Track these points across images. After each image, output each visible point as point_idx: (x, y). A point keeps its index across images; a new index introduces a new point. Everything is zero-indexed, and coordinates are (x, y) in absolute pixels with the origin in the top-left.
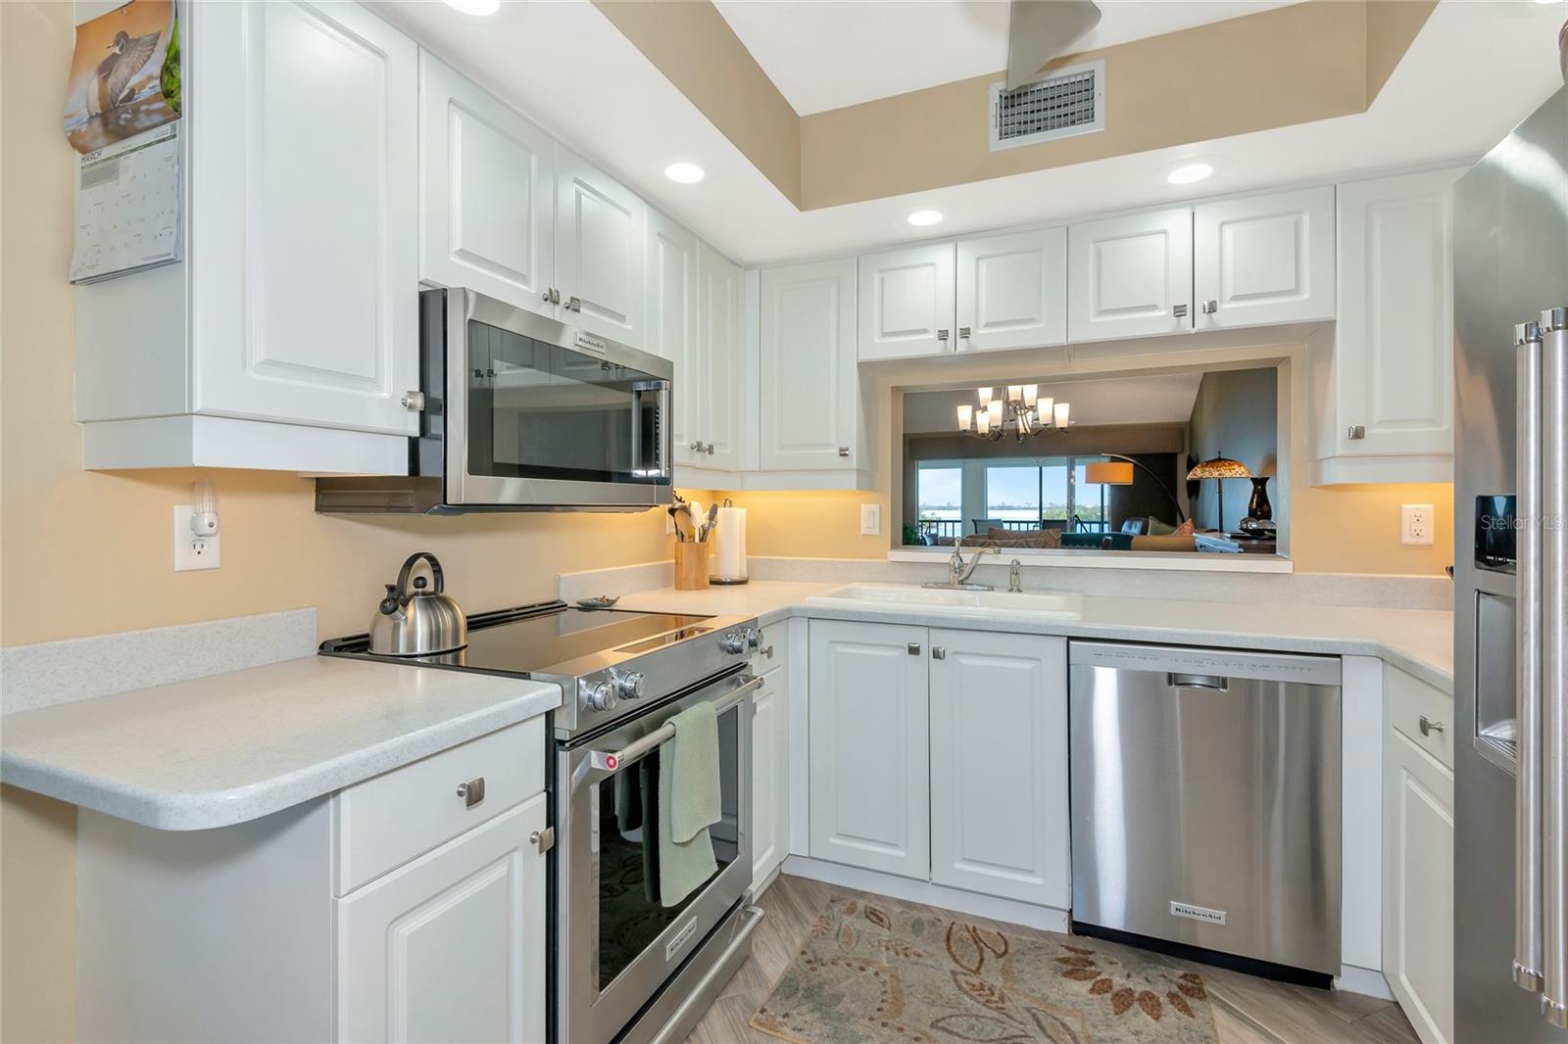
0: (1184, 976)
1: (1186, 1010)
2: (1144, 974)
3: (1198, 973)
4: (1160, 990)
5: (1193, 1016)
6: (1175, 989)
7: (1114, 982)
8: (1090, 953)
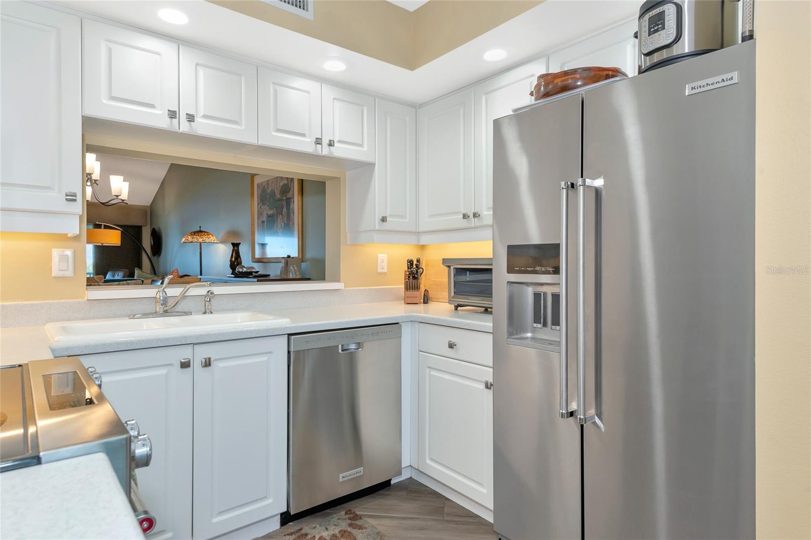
0: (346, 513)
1: (360, 527)
2: (331, 524)
3: (350, 508)
4: (344, 525)
5: (365, 528)
6: (349, 522)
7: (324, 536)
8: (301, 530)
